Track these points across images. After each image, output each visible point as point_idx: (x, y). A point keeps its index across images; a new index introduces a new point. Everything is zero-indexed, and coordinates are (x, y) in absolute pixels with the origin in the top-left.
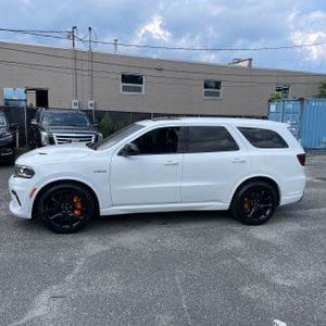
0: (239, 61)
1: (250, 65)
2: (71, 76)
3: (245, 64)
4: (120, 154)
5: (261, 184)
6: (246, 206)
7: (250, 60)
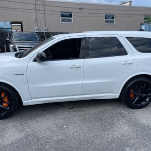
0: (125, 3)
1: (130, 5)
2: (34, 14)
3: (128, 4)
4: (35, 60)
5: (143, 79)
6: (132, 96)
7: (131, 1)
